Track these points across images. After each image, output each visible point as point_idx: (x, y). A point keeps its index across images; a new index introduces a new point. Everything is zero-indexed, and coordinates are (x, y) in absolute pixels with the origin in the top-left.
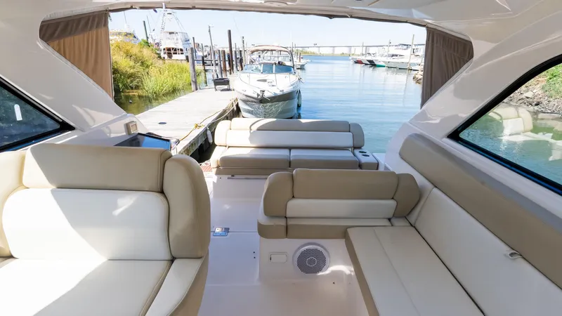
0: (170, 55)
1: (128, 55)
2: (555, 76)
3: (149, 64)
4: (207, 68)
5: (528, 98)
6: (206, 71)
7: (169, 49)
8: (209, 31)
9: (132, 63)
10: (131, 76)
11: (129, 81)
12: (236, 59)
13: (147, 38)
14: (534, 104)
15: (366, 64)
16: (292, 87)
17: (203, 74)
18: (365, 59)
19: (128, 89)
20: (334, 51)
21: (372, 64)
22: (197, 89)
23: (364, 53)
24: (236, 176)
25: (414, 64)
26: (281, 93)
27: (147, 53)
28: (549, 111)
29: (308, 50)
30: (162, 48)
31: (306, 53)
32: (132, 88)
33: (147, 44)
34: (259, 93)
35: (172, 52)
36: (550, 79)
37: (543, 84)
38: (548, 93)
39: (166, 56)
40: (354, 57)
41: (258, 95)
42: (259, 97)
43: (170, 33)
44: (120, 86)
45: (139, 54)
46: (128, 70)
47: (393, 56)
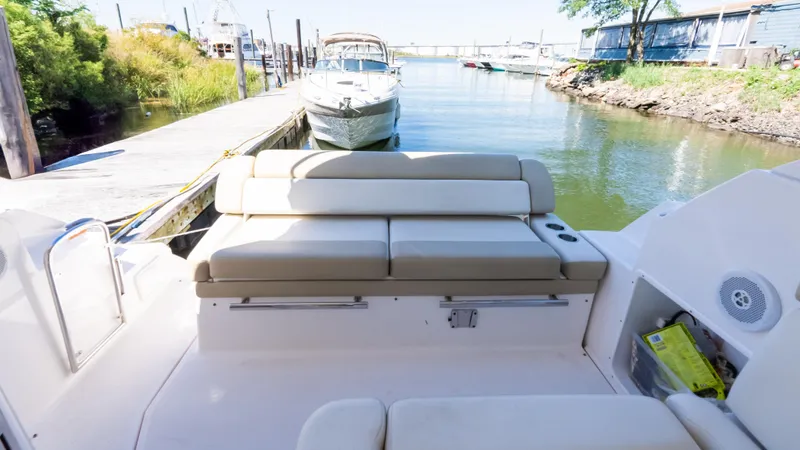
0: (221, 53)
1: (156, 49)
2: (757, 81)
3: (185, 62)
4: (269, 70)
5: (718, 111)
6: (267, 74)
7: (220, 46)
8: (268, 17)
9: (159, 61)
10: (158, 79)
11: (153, 85)
12: (308, 58)
13: (189, 30)
14: (729, 120)
15: (480, 68)
16: (391, 93)
17: (262, 77)
18: (479, 61)
19: (150, 96)
20: (436, 51)
21: (488, 67)
22: (246, 97)
23: (477, 53)
24: (254, 301)
25: (543, 68)
26: (376, 102)
27: (184, 48)
28: (755, 131)
29: (403, 50)
30: (211, 43)
31: (401, 54)
32: (155, 95)
33: (187, 37)
34: (342, 102)
35: (224, 48)
36: (750, 84)
37: (739, 91)
38: (748, 104)
39: (216, 55)
40: (463, 59)
41: (341, 105)
42: (343, 108)
43: (223, 25)
44: (139, 93)
45: (173, 50)
46: (153, 70)
47: (514, 57)
